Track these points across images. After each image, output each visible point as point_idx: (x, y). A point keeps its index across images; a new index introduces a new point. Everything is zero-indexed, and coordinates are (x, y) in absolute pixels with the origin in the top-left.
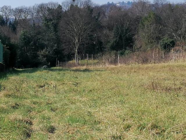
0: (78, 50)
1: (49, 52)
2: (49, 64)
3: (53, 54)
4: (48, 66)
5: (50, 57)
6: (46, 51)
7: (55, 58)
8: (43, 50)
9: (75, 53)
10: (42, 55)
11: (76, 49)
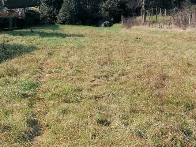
0: (145, 3)
1: (113, 5)
2: (112, 19)
3: (117, 7)
4: (110, 22)
5: (114, 11)
6: (109, 4)
7: (120, 12)
8: (105, 2)
9: (142, 7)
10: (104, 8)
11: (143, 2)
